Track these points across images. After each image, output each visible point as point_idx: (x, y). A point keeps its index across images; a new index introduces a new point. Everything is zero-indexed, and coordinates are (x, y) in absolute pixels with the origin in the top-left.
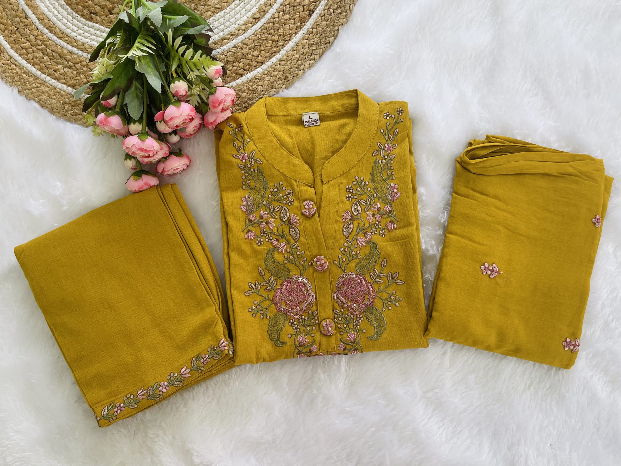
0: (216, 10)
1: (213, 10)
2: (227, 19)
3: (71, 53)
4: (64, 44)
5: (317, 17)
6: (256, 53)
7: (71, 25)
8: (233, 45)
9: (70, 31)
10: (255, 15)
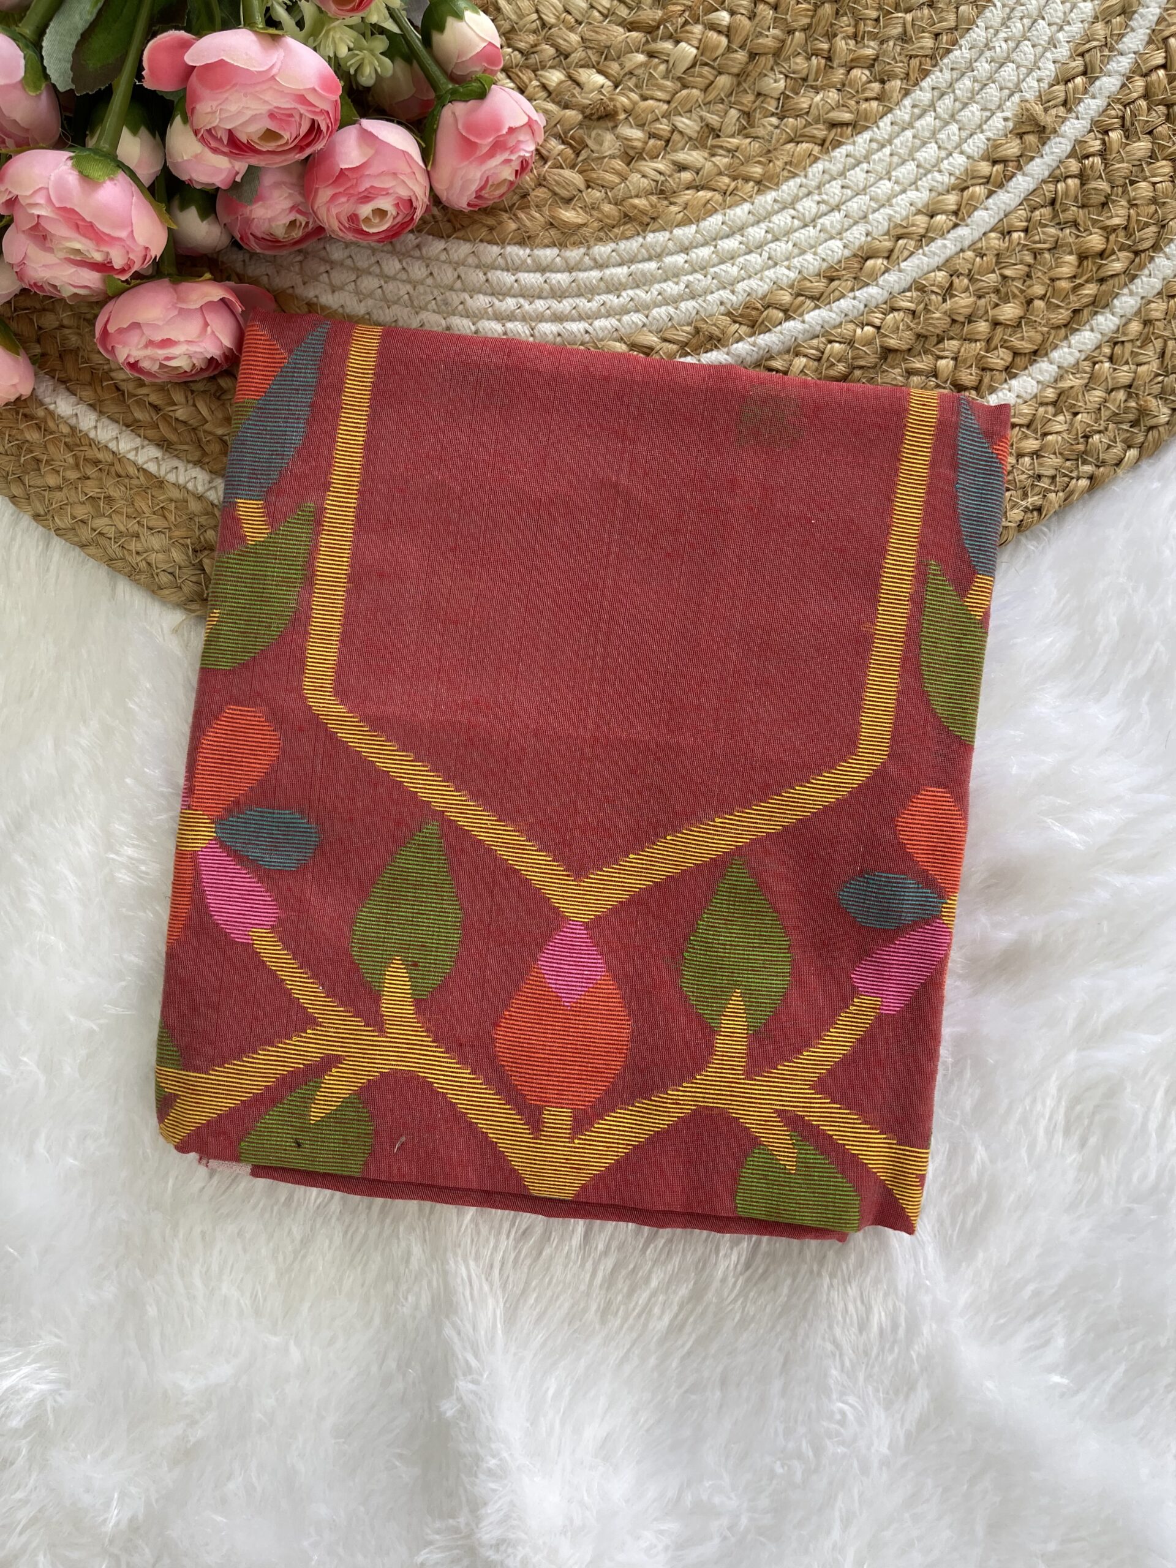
0: (834, 131)
1: (820, 132)
2: (880, 169)
6: (1010, 311)
8: (909, 280)
10: (1001, 145)
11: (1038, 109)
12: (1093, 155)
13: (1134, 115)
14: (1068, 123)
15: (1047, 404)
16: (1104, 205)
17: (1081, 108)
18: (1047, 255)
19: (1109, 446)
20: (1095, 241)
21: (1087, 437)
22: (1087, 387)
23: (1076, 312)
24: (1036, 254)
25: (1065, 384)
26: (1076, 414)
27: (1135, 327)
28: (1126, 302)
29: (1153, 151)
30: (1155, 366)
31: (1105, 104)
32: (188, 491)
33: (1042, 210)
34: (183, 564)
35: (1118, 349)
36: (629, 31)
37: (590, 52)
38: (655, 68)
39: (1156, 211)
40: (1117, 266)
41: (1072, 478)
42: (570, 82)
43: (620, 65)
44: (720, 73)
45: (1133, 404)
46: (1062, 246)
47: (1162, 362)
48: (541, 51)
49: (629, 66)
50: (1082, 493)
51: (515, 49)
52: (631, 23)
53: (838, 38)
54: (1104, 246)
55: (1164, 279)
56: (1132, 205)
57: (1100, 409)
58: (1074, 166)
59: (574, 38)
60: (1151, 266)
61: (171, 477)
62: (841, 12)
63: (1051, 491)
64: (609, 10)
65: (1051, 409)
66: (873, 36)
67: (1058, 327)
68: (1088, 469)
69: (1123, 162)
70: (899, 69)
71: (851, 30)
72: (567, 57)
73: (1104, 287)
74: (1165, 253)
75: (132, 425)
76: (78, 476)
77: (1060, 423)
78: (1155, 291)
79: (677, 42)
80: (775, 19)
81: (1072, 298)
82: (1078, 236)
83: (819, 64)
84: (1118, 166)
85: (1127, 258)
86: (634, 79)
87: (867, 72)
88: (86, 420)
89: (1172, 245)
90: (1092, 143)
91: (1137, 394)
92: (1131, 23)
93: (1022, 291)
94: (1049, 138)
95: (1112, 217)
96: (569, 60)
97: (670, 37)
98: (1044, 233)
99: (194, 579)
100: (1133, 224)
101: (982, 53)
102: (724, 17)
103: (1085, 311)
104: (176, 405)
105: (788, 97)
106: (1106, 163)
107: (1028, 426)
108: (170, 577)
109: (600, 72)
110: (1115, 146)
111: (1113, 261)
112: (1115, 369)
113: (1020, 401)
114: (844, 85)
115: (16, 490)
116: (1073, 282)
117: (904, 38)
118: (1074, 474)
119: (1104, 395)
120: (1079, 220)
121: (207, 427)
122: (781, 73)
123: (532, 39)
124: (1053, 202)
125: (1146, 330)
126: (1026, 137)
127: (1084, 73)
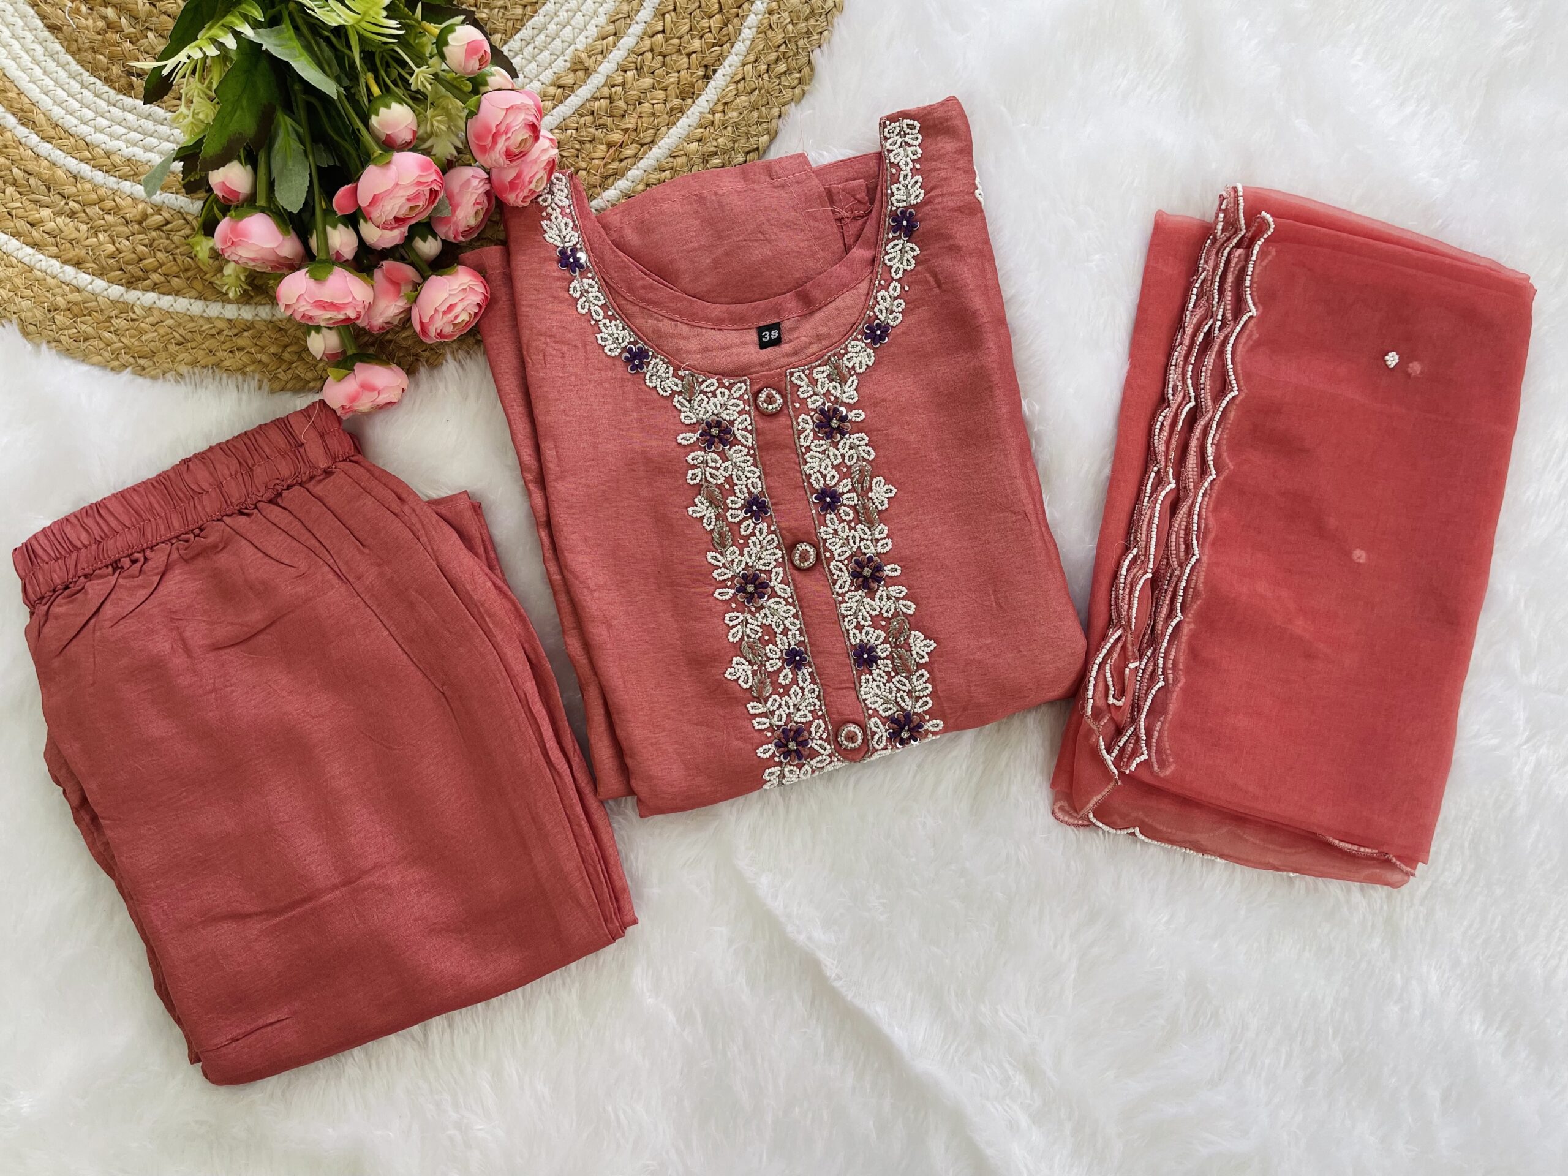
3: (75, 177)
4: (59, 156)
5: (724, 83)
7: (77, 105)
9: (75, 121)
10: (561, 77)
11: (585, 56)
12: (617, 85)
13: (643, 62)
14: (602, 65)
16: (624, 116)
17: (611, 56)
18: (588, 145)
20: (617, 137)
23: (606, 178)
24: (582, 142)
27: (640, 188)
28: (635, 173)
29: (653, 84)
31: (626, 54)
33: (586, 117)
39: (652, 120)
40: (630, 152)
46: (597, 139)
54: (622, 140)
55: (657, 160)
56: (639, 116)
58: (606, 92)
60: (650, 152)
69: (635, 90)
73: (622, 164)
74: (658, 145)
78: (653, 168)
81: (603, 170)
82: (607, 134)
85: (636, 148)
89: (662, 141)
93: (572, 165)
94: (591, 74)
95: (627, 123)
98: (587, 131)
100: (640, 128)
101: (552, 19)
103: (611, 178)
106: (625, 92)
110: (630, 81)
111: (628, 149)
116: (603, 161)
120: (607, 124)
124: (592, 113)
126: (577, 73)
127: (615, 34)
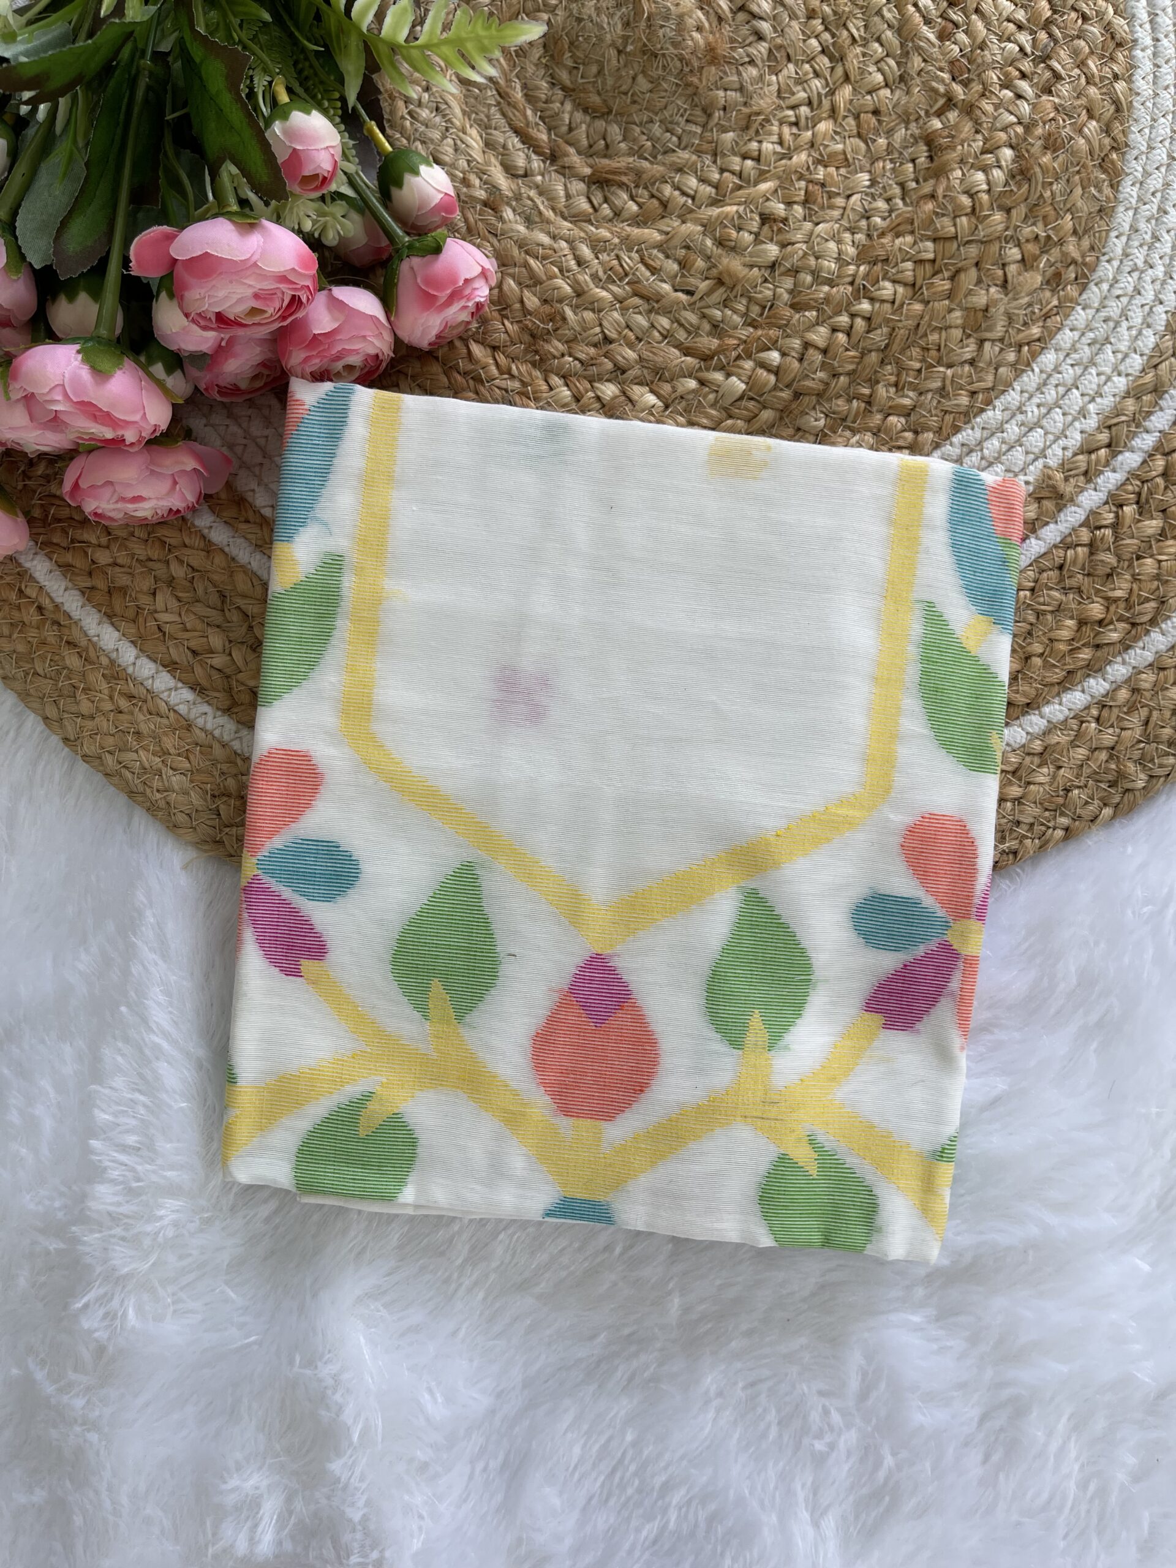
11: (1059, 476)
12: (1106, 527)
13: (1150, 492)
14: (1085, 493)
15: (1033, 754)
16: (1109, 575)
17: (1100, 480)
18: (1049, 617)
19: (1087, 803)
20: (1096, 610)
21: (1067, 790)
22: (1073, 744)
23: (1068, 672)
24: (1038, 614)
25: (1054, 739)
26: (1060, 767)
27: (1123, 694)
28: (1118, 671)
29: (1163, 529)
30: (1138, 733)
31: (1125, 479)
32: (214, 737)
33: (1051, 573)
34: (200, 809)
35: (1105, 713)
36: (685, 355)
37: (645, 371)
38: (705, 397)
39: (1158, 588)
40: (1115, 636)
41: (1049, 828)
42: (623, 398)
43: (673, 387)
44: (765, 407)
45: (1113, 766)
46: (1064, 610)
47: (1146, 730)
48: (601, 364)
49: (680, 390)
50: (1057, 843)
51: (576, 359)
52: (688, 348)
53: (880, 386)
54: (1102, 616)
55: (1157, 653)
56: (1135, 578)
57: (1082, 766)
58: (1085, 535)
59: (631, 354)
60: (1146, 639)
61: (200, 722)
62: (886, 361)
63: (1027, 837)
64: (668, 331)
65: (1037, 760)
66: (914, 387)
67: (1052, 685)
68: (1064, 821)
69: (1133, 537)
70: (933, 422)
71: (893, 379)
72: (624, 372)
73: (1099, 654)
74: (1161, 628)
75: (171, 666)
76: (112, 708)
77: (1043, 775)
78: (1147, 663)
79: (728, 375)
80: (823, 363)
81: (1068, 659)
82: (1080, 603)
83: (858, 408)
84: (1128, 541)
85: (1124, 628)
86: (684, 403)
87: (903, 420)
88: (128, 654)
89: (1169, 622)
90: (1106, 515)
91: (1118, 757)
92: (1160, 402)
93: (1022, 647)
94: (1065, 506)
95: (1114, 589)
96: (625, 376)
97: (721, 368)
98: (1048, 595)
99: (208, 822)
100: (1134, 598)
101: (1013, 416)
102: (774, 356)
103: (1079, 673)
104: (213, 653)
105: (826, 435)
106: (1117, 538)
107: (1014, 773)
108: (187, 818)
109: (652, 391)
110: (1128, 522)
111: (1110, 630)
112: (1101, 731)
113: (1009, 749)
114: (879, 431)
115: (51, 711)
116: (1070, 645)
117: (942, 392)
118: (1050, 825)
119: (1086, 752)
120: (1082, 588)
121: (240, 676)
122: (822, 412)
123: (592, 351)
124: (1061, 567)
125: (1134, 698)
126: (1045, 503)
127: (1109, 446)
